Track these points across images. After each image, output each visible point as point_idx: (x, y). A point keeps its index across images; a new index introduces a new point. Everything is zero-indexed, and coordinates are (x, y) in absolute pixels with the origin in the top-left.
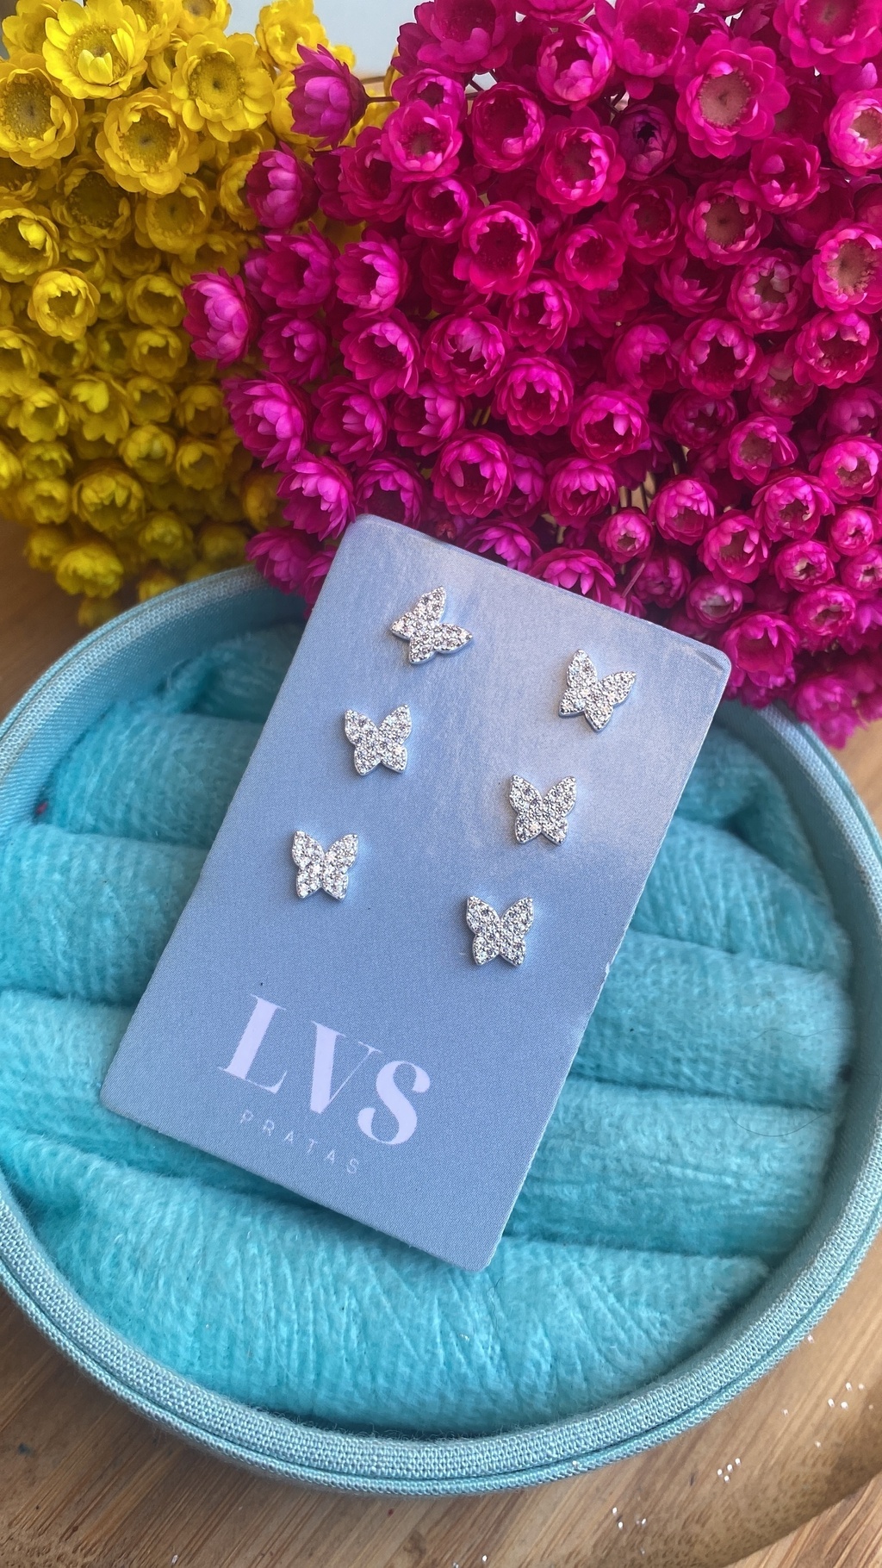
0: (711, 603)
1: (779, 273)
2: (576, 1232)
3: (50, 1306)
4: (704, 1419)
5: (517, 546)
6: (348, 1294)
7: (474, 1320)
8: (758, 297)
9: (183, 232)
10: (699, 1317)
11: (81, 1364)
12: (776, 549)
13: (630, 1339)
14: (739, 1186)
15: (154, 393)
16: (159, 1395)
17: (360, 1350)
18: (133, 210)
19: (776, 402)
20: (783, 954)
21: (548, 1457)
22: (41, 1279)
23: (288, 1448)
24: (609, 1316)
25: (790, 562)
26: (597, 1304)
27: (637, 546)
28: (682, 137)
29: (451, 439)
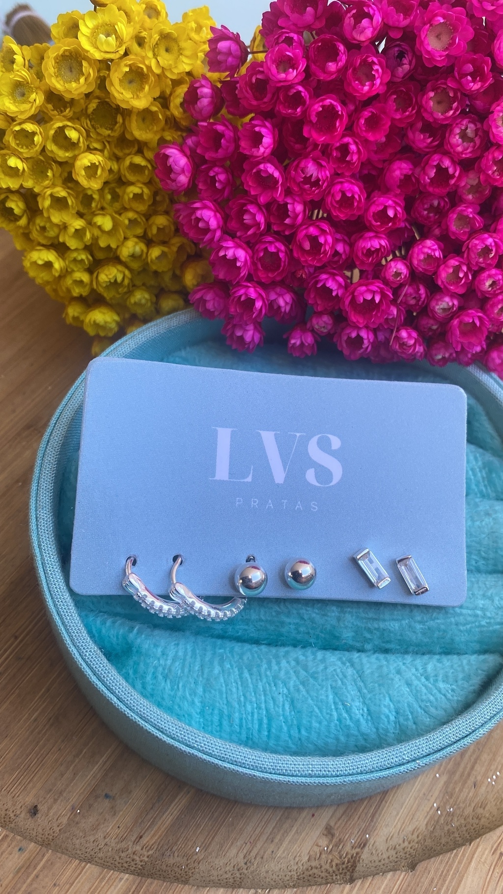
0: (442, 307)
1: (470, 127)
2: (398, 647)
3: (125, 698)
4: (484, 734)
5: (337, 281)
6: (281, 686)
7: (351, 695)
8: (460, 140)
9: (150, 130)
10: (471, 686)
11: (145, 728)
12: (476, 274)
13: (436, 699)
14: (484, 615)
15: (136, 219)
16: (189, 741)
17: (291, 716)
18: (124, 120)
19: (470, 197)
20: (493, 495)
21: (404, 759)
22: (118, 684)
23: (263, 764)
24: (424, 690)
25: (484, 280)
26: (416, 682)
27: (403, 277)
28: (419, 57)
29: (301, 225)
